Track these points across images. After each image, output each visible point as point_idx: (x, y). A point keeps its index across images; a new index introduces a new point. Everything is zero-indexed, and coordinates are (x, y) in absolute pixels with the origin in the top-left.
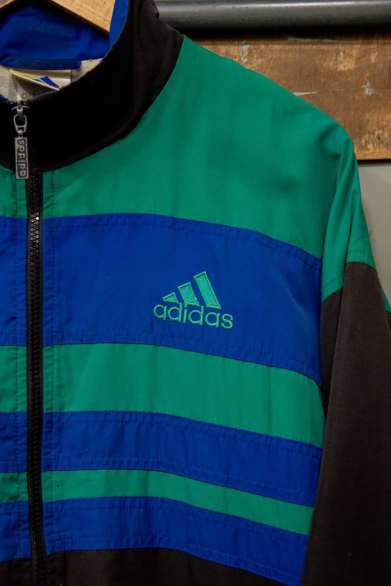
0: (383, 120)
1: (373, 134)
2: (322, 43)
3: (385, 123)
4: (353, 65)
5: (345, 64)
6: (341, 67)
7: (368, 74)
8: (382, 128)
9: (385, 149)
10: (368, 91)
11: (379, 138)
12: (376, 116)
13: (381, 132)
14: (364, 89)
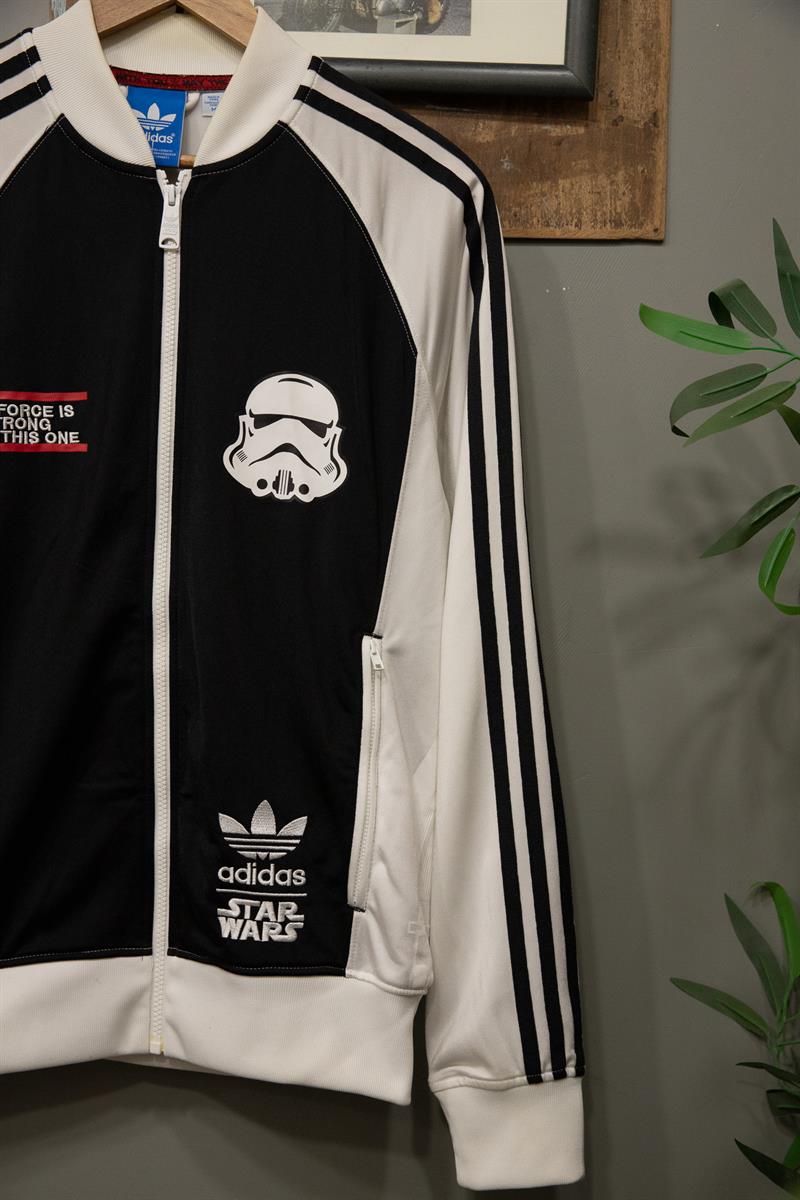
0: (520, 197)
1: (510, 209)
2: (461, 111)
3: (522, 200)
4: (493, 138)
5: (483, 135)
6: (480, 139)
7: (508, 148)
8: (520, 205)
9: (521, 228)
10: (506, 166)
11: (516, 216)
12: (513, 192)
13: (517, 209)
14: (502, 163)
